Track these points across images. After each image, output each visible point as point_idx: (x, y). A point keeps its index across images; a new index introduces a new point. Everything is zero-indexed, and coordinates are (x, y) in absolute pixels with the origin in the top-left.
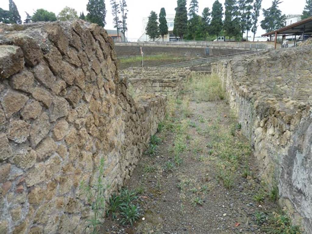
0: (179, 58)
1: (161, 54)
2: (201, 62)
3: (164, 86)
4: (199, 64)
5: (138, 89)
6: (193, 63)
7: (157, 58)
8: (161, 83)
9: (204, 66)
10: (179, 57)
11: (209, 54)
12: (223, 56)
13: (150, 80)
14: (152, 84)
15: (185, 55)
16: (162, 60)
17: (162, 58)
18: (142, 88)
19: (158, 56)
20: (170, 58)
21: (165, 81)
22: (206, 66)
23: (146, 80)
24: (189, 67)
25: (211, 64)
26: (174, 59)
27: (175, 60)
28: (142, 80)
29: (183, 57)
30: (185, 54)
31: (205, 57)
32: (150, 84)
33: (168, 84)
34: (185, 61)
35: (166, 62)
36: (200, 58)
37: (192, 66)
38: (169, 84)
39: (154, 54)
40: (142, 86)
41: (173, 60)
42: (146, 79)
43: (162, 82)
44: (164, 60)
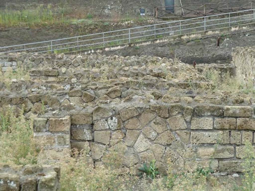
0: (90, 21)
1: (35, 6)
2: (155, 34)
3: (227, 126)
4: (148, 39)
5: (141, 136)
6: (131, 36)
7: (21, 18)
8: (217, 119)
9: (163, 45)
10: (88, 18)
11: (173, 10)
12: (215, 17)
13: (182, 109)
14: (189, 123)
15: (106, 11)
16: (37, 25)
17: (39, 21)
18: (154, 134)
19: (26, 13)
20: (63, 21)
21: (231, 112)
22: (170, 44)
23: (170, 110)
24: (119, 47)
25: (185, 37)
26: (75, 21)
27: (77, 27)
28: (157, 110)
29: (100, 16)
30: (104, 8)
31: (164, 19)
32: (182, 120)
33: (239, 121)
34: (105, 28)
35: (50, 32)
36: (151, 20)
37: (130, 45)
38: (245, 122)
39: (14, 8)
40: (156, 127)
41: (71, 25)
42: (169, 105)
43: (222, 116)
44: (44, 26)
